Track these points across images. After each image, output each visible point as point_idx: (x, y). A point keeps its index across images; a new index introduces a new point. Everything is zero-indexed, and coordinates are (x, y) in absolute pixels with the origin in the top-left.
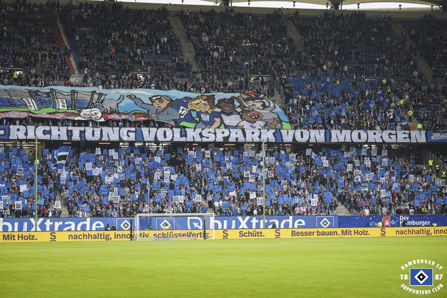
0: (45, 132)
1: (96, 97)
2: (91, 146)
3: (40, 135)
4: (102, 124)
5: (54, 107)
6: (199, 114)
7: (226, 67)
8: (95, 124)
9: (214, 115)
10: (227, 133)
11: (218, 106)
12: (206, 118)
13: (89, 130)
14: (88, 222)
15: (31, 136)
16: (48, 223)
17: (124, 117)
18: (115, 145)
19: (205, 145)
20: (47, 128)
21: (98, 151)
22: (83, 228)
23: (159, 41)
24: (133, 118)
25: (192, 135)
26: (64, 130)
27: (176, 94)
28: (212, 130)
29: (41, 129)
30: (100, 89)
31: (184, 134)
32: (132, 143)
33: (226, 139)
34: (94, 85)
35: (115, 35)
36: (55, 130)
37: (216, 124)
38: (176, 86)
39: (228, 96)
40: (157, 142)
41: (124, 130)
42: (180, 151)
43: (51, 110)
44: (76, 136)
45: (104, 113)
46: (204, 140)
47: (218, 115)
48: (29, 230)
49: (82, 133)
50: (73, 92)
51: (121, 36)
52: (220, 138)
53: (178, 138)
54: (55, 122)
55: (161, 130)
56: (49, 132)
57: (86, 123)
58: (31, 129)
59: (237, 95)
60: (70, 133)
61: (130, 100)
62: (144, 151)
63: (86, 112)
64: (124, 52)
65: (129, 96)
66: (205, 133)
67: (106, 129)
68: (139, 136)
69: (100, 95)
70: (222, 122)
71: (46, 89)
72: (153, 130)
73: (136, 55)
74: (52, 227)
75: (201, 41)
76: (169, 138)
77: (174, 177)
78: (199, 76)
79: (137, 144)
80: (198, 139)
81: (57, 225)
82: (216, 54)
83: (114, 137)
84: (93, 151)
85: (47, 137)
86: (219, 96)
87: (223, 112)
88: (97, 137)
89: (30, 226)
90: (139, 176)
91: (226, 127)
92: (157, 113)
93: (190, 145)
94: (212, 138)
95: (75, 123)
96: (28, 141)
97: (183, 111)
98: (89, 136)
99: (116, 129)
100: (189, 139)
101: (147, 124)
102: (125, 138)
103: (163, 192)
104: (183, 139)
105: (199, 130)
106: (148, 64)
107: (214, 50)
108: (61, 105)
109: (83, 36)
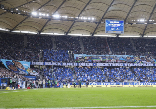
0: (104, 65)
1: (115, 57)
2: (114, 67)
3: (103, 65)
4: (116, 63)
5: (106, 59)
6: (137, 60)
7: (143, 50)
8: (114, 63)
9: (140, 61)
10: (143, 65)
11: (141, 58)
12: (138, 61)
13: (113, 64)
14: (113, 83)
15: (101, 65)
16: (105, 83)
17: (121, 61)
18: (119, 67)
19: (138, 67)
20: (104, 64)
21: (115, 68)
22: (112, 85)
23: (128, 45)
24: (122, 61)
25: (135, 65)
26: (108, 64)
27: (132, 56)
28: (139, 64)
29: (103, 64)
30: (115, 55)
31: (133, 65)
32: (122, 67)
33: (143, 66)
34: (114, 54)
35: (119, 44)
36: (106, 64)
37: (140, 62)
38: (132, 55)
39: (143, 56)
40: (128, 66)
41: (121, 64)
42: (133, 68)
43: (105, 60)
44: (110, 65)
45: (116, 60)
46: (138, 66)
47: (141, 60)
48: (101, 85)
49: (112, 65)
50: (110, 56)
51: (120, 44)
52: (141, 66)
53: (132, 65)
54: (106, 62)
55: (129, 64)
56: (105, 64)
57: (113, 63)
58: (101, 64)
59: (145, 56)
60: (109, 65)
61: (122, 58)
62: (125, 68)
63: (112, 60)
64: (121, 47)
65: (122, 57)
66: (138, 64)
67: (117, 64)
68: (124, 65)
69: (116, 56)
70: (142, 62)
71: (104, 55)
72: (127, 64)
73: (123, 48)
74: (105, 84)
75: (137, 45)
76: (130, 65)
77: (131, 74)
78: (137, 52)
79: (123, 67)
80: (137, 66)
81: (107, 84)
82: (140, 48)
83: (119, 65)
84: (114, 68)
85: (104, 66)
86: (141, 56)
87: (142, 60)
88: (115, 65)
89: (101, 84)
90: (124, 74)
91: (143, 63)
92: (128, 60)
93: (135, 67)
94: (140, 66)
95: (110, 62)
96: (100, 66)
97: (133, 60)
98: (113, 65)
99: (119, 64)
100: (135, 66)
101: (125, 62)
102: (121, 66)
103: (129, 77)
104: (133, 66)
105: (137, 64)
106: (126, 50)
107: (140, 47)
108: (107, 59)
109: (112, 44)
